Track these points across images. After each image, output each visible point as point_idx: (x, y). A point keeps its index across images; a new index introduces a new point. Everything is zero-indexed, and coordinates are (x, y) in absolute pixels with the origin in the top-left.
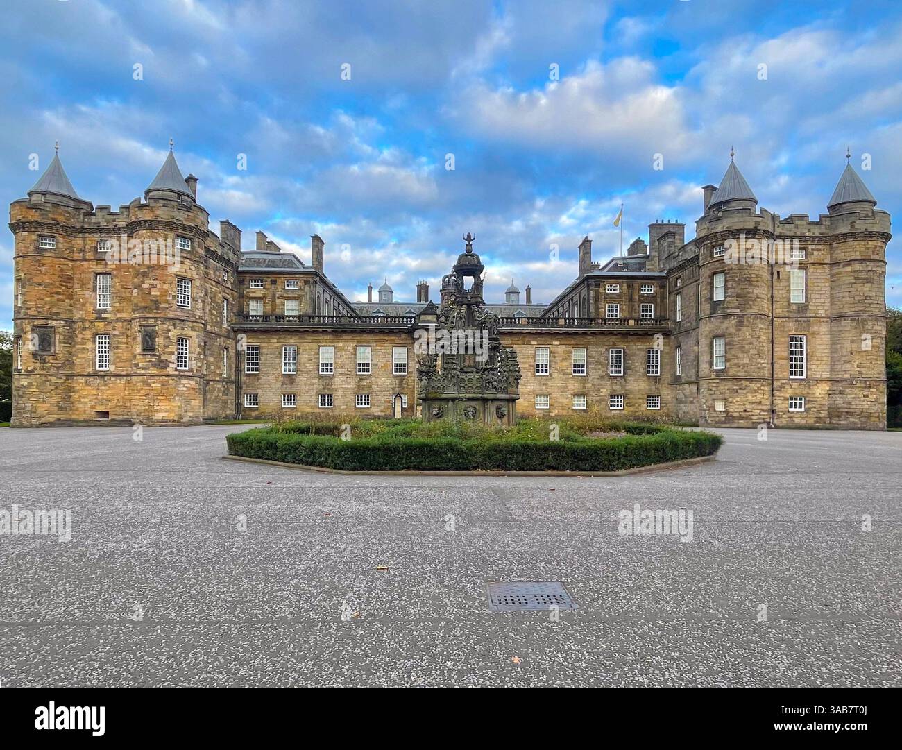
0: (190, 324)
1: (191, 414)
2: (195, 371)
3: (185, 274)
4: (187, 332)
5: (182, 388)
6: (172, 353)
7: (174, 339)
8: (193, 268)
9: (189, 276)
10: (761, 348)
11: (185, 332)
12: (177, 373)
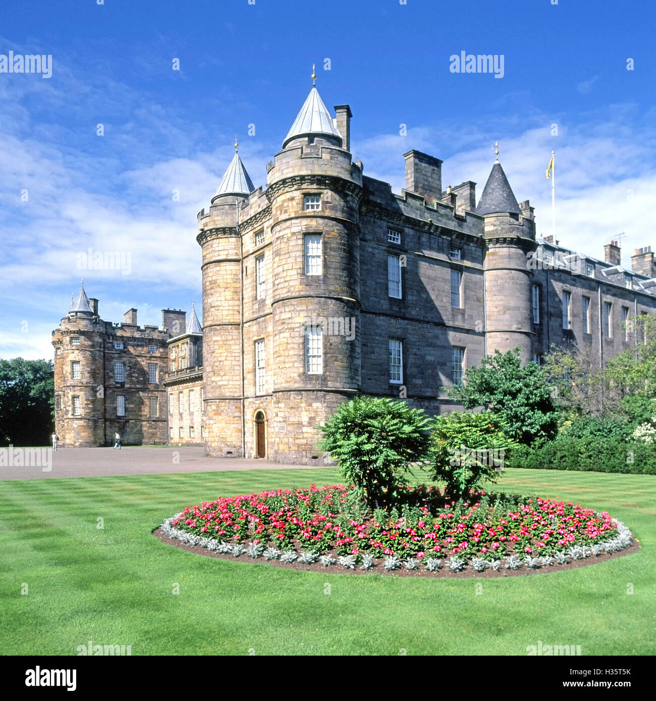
0: (79, 388)
1: (81, 441)
2: (83, 415)
3: (74, 359)
4: (77, 393)
5: (75, 426)
6: (70, 406)
7: (70, 398)
8: (80, 354)
9: (77, 360)
10: (217, 364)
11: (75, 393)
12: (72, 417)
